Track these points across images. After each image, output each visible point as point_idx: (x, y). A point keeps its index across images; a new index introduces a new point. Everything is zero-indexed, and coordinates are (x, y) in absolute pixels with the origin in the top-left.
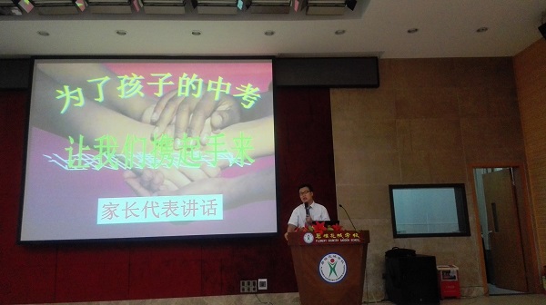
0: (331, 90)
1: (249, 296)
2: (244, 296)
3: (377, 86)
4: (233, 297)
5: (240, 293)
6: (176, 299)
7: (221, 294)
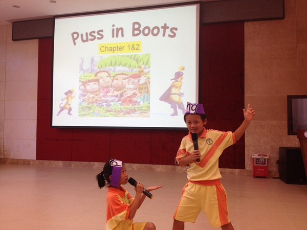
0: (246, 24)
1: (179, 167)
2: (177, 166)
3: (283, 18)
4: (170, 167)
5: (174, 165)
6: (136, 165)
7: (163, 164)
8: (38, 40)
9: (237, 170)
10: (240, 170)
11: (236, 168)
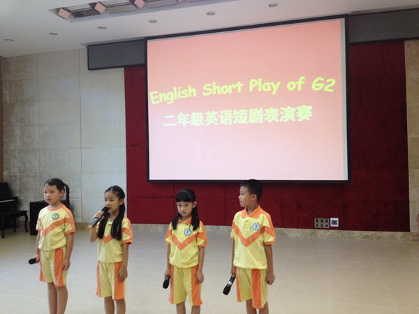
0: (406, 43)
1: (322, 231)
2: (317, 231)
4: (309, 231)
7: (298, 228)
8: (123, 69)
9: (399, 233)
10: (403, 233)
11: (397, 231)
